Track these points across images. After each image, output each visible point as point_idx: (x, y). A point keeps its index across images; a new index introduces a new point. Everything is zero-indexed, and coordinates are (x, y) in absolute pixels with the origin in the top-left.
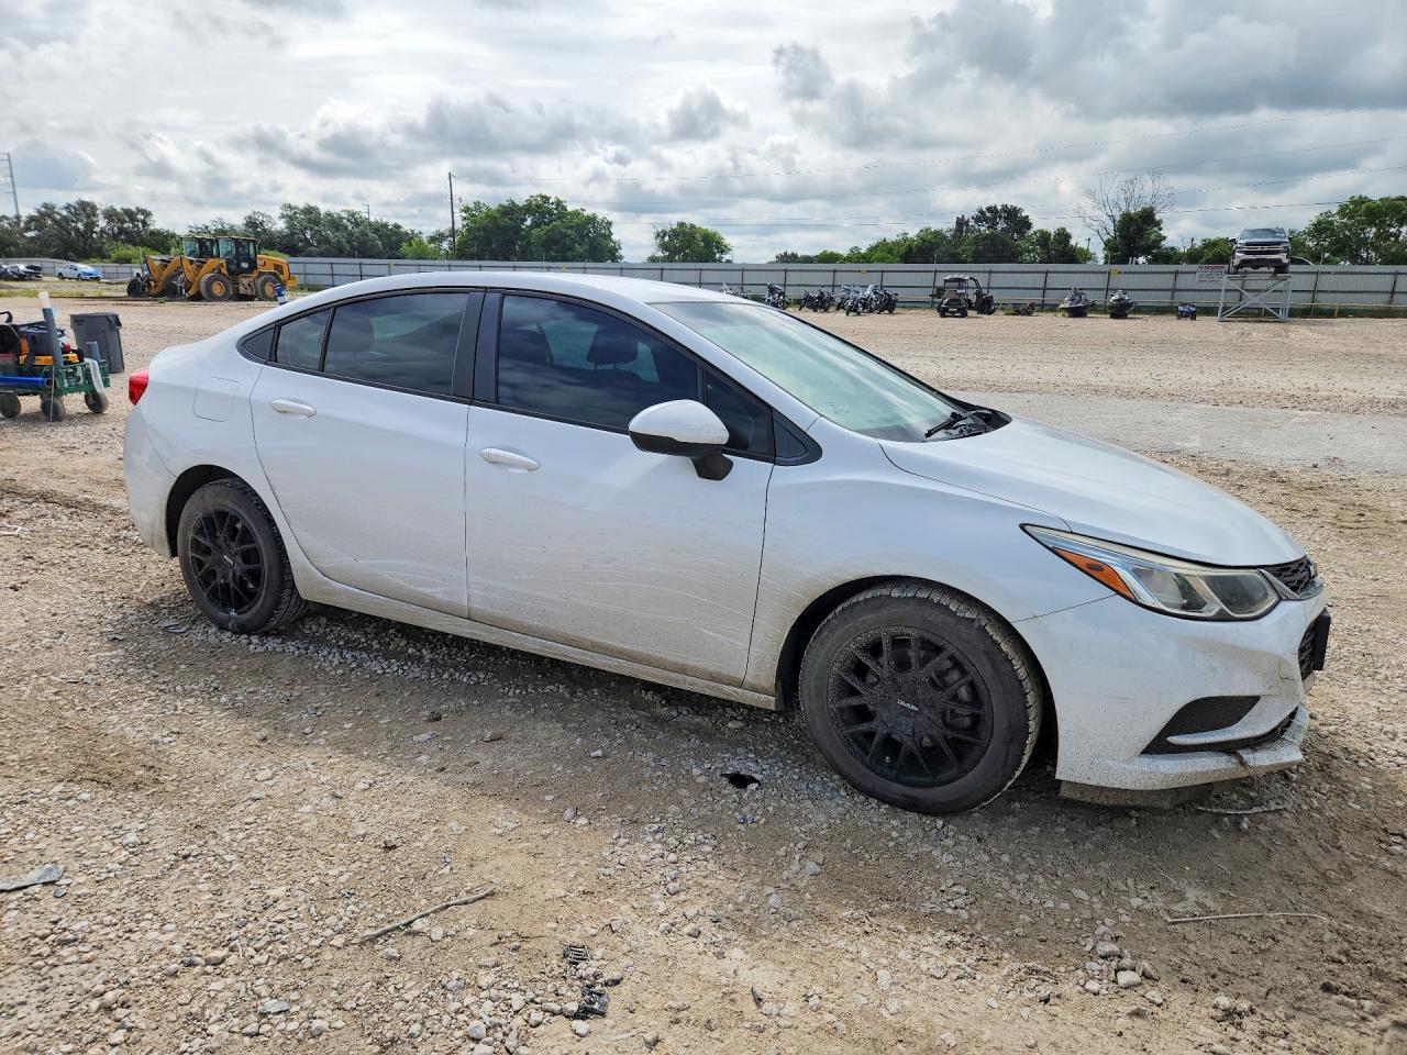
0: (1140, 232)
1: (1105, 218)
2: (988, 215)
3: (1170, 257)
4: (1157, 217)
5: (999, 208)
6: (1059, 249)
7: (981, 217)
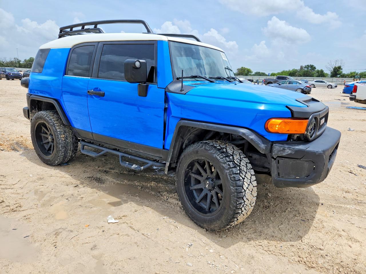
0: (338, 71)
1: (331, 67)
2: (307, 66)
3: (343, 76)
4: (342, 68)
5: (309, 65)
6: (321, 74)
7: (306, 67)
